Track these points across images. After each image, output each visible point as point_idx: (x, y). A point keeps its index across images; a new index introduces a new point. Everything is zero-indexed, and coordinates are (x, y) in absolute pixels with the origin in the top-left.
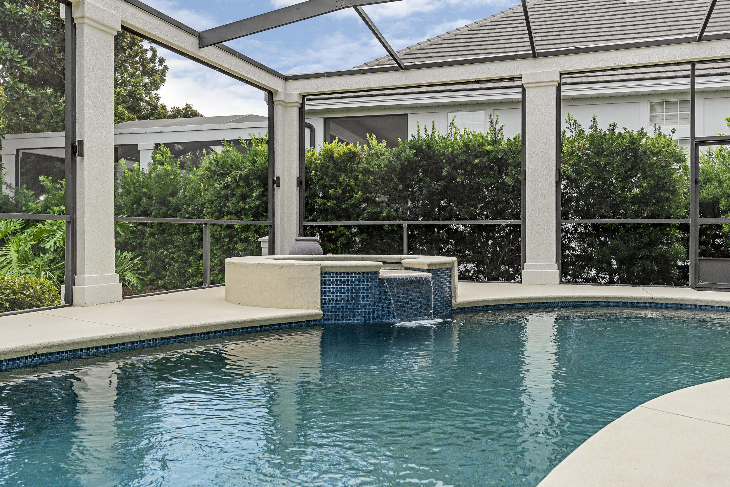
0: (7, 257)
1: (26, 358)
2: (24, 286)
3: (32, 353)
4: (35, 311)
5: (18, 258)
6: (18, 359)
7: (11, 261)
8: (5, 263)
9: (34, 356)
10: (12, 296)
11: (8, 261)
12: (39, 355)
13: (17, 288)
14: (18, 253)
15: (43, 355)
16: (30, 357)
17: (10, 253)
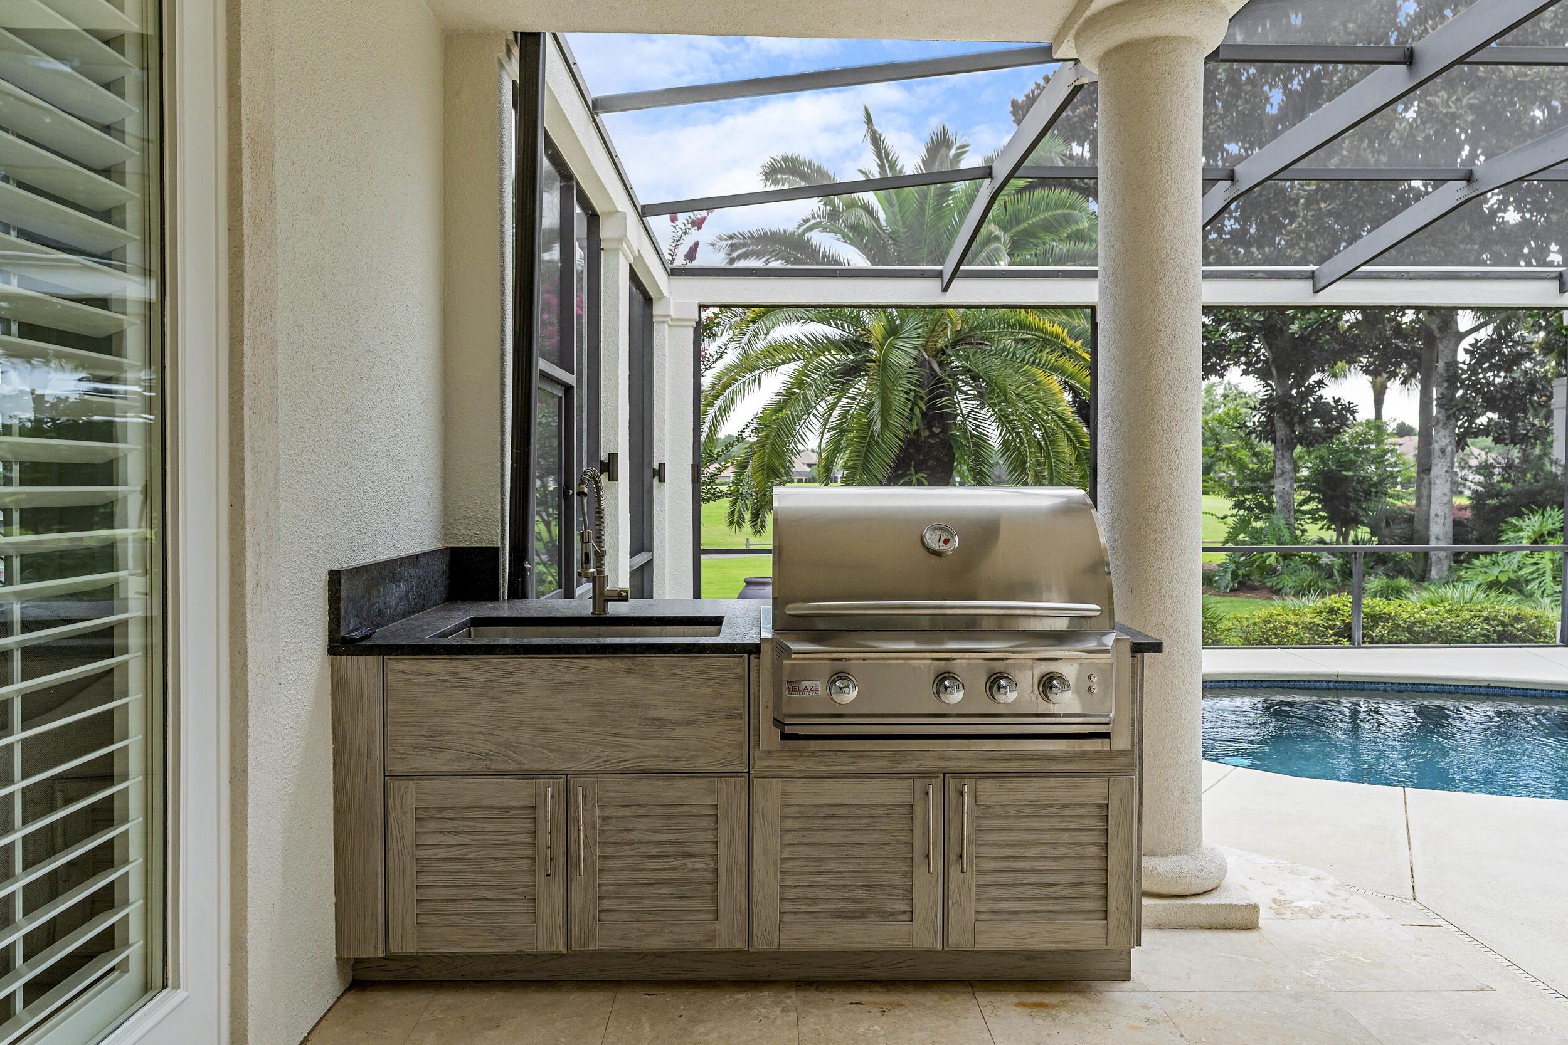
0: (1539, 566)
1: (1480, 687)
2: (1517, 619)
3: (1485, 684)
4: (1520, 647)
5: (1553, 570)
6: (1473, 686)
7: (1544, 573)
8: (1535, 575)
9: (1488, 686)
10: (1500, 628)
11: (1541, 572)
12: (1492, 687)
13: (1507, 620)
14: (1553, 563)
15: (1496, 687)
16: (1484, 687)
17: (1544, 561)
